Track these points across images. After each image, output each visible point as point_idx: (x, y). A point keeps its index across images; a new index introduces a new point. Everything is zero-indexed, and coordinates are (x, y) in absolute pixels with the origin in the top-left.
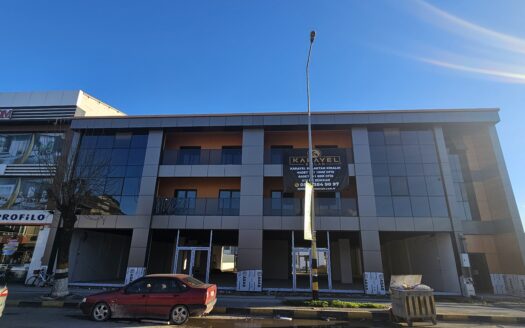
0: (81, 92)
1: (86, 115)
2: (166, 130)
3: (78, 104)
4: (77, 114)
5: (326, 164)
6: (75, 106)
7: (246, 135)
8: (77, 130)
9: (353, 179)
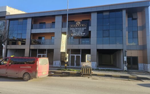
0: (7, 7)
1: (10, 14)
2: (32, 18)
3: (7, 10)
4: (7, 14)
5: (82, 27)
6: (6, 11)
7: (56, 18)
8: (8, 19)
9: (90, 32)
